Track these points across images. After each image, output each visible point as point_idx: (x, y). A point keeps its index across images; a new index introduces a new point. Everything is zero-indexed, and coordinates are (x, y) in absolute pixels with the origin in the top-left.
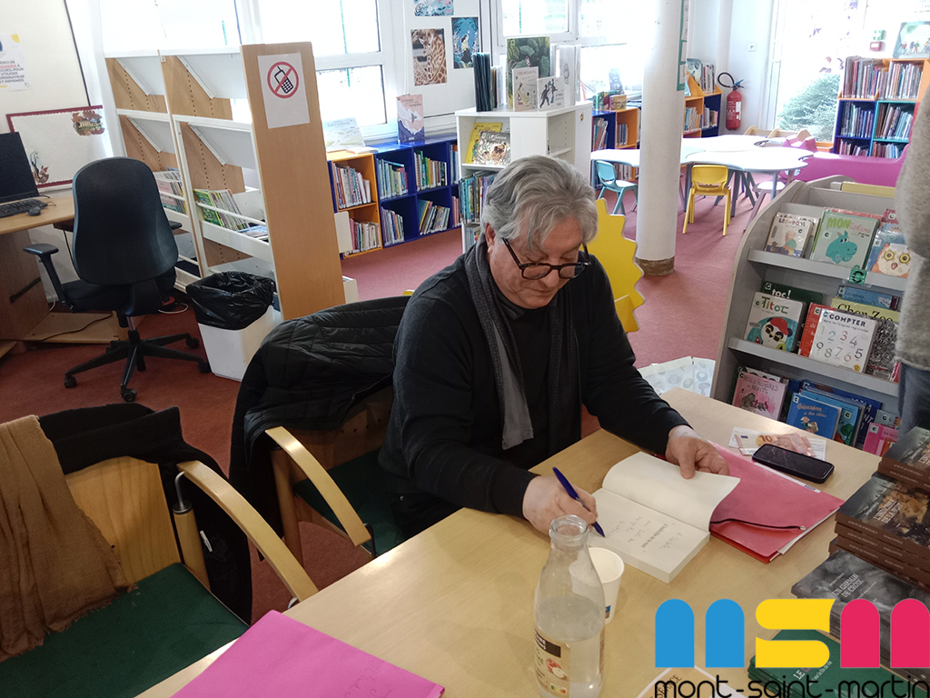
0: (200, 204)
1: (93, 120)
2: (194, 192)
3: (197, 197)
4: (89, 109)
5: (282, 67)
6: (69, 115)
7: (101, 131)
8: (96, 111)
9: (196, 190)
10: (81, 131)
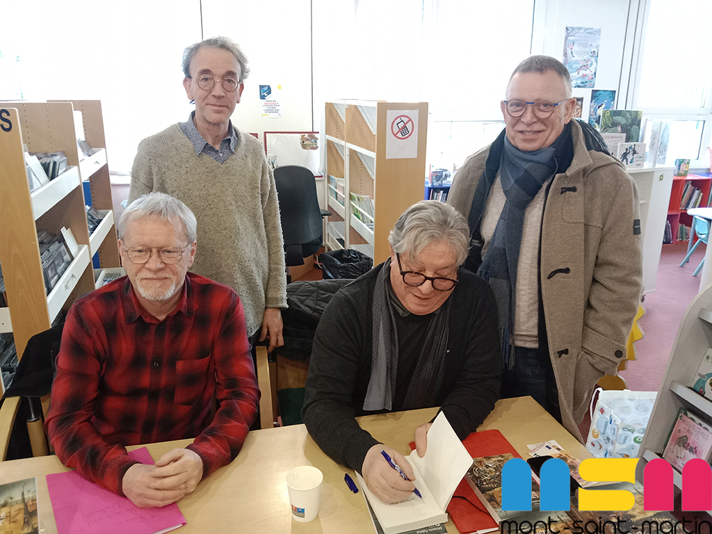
0: (352, 203)
1: (313, 140)
2: (350, 194)
3: (351, 198)
4: (312, 134)
5: (403, 118)
6: (299, 135)
7: (317, 148)
8: (316, 135)
9: (351, 193)
10: (304, 147)
